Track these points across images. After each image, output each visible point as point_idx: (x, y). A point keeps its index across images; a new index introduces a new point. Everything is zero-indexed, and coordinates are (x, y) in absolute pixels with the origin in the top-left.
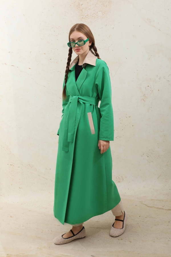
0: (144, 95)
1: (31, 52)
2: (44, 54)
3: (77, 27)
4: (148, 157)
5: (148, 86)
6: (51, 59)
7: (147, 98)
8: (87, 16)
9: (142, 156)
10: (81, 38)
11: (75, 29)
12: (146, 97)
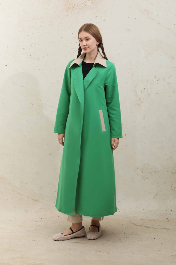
0: (140, 99)
1: (8, 46)
2: (23, 48)
3: (84, 27)
4: (143, 172)
5: (145, 89)
6: (31, 55)
7: (143, 103)
8: (74, 6)
9: (135, 171)
10: (88, 38)
11: (83, 29)
12: (142, 101)
